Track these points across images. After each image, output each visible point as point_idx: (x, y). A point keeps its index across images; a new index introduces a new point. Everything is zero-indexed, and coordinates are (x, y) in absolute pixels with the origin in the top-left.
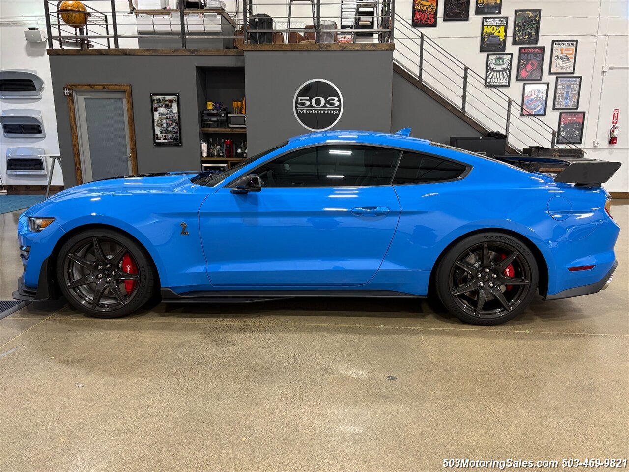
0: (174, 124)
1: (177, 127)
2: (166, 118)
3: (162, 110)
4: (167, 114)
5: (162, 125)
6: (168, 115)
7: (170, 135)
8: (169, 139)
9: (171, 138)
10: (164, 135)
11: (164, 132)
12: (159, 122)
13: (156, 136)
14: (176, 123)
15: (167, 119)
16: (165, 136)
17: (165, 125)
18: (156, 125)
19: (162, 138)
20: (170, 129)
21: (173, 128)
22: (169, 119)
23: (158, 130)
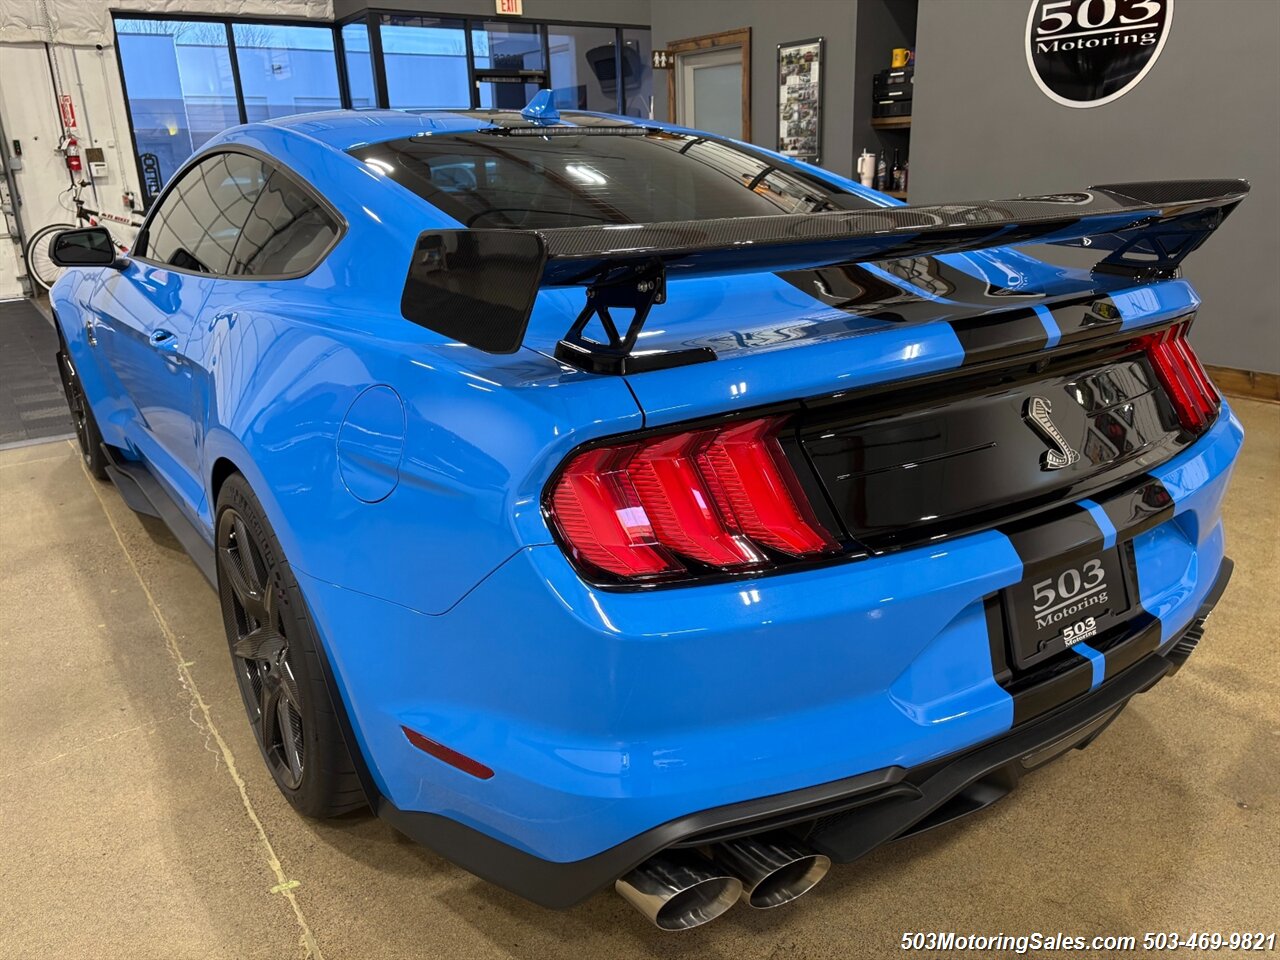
0: (811, 112)
1: (815, 119)
2: (797, 100)
3: (793, 80)
4: (800, 89)
5: (791, 116)
6: (802, 92)
7: (802, 140)
8: (801, 149)
9: (803, 147)
10: (793, 139)
11: (793, 131)
12: (788, 108)
13: (780, 143)
14: (815, 109)
15: (799, 101)
16: (795, 142)
17: (796, 116)
18: (782, 116)
19: (790, 147)
20: (803, 124)
21: (809, 123)
22: (804, 100)
23: (784, 126)
